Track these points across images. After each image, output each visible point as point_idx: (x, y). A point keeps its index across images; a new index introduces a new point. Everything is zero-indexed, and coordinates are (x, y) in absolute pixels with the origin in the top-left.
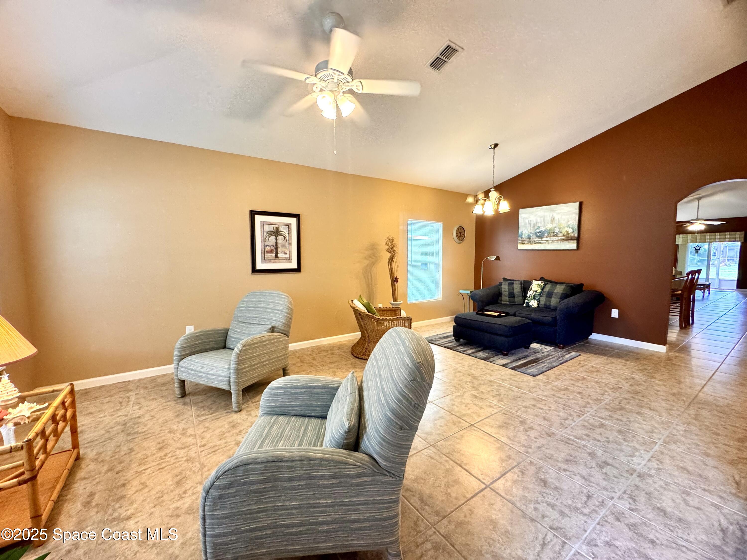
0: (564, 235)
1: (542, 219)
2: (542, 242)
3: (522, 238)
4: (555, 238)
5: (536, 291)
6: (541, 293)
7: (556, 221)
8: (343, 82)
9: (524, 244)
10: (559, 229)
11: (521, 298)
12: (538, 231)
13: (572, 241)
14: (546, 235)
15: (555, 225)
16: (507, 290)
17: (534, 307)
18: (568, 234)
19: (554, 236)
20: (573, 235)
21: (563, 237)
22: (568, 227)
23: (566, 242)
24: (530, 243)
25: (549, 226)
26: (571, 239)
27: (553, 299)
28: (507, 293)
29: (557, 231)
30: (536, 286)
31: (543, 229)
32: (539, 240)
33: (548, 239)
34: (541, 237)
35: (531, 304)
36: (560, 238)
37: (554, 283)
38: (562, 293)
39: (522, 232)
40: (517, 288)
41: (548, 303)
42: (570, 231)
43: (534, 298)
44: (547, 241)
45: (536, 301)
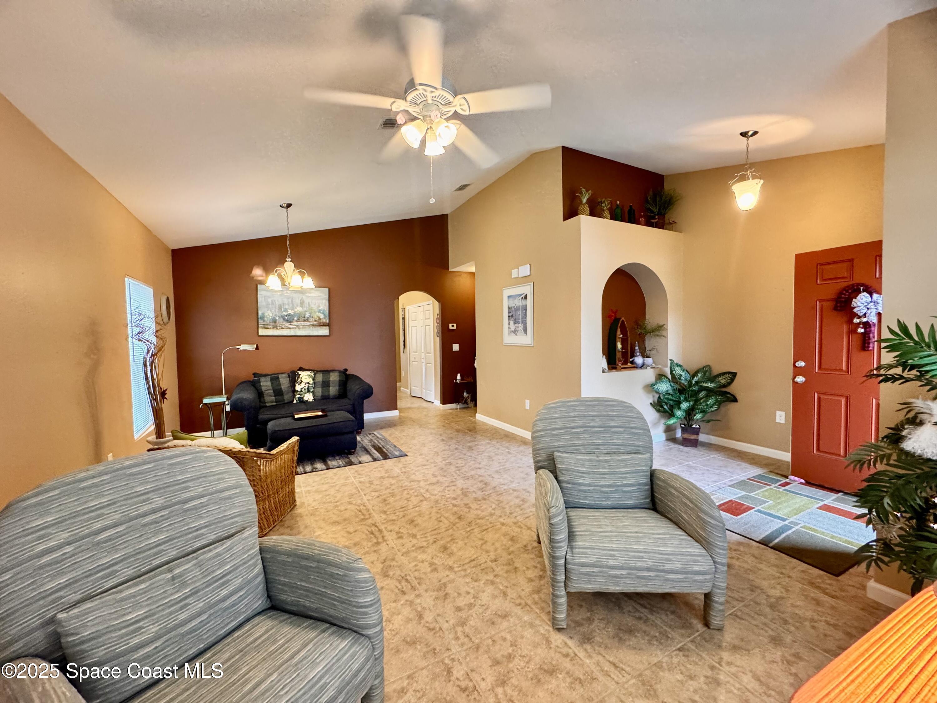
0: (316, 321)
1: (290, 300)
2: (291, 327)
3: (264, 321)
4: (306, 323)
5: (308, 383)
6: (314, 383)
7: (306, 304)
9: (268, 328)
10: (310, 313)
11: (291, 394)
12: (285, 314)
13: (324, 327)
14: (296, 319)
15: (305, 309)
16: (271, 388)
17: (311, 401)
18: (320, 319)
19: (305, 321)
20: (324, 321)
21: (315, 323)
22: (319, 312)
23: (319, 328)
24: (275, 327)
25: (299, 309)
26: (323, 325)
27: (331, 388)
28: (272, 391)
29: (307, 315)
30: (305, 377)
31: (291, 312)
32: (287, 324)
33: (299, 323)
34: (290, 321)
35: (305, 399)
36: (312, 323)
37: (326, 372)
38: (339, 381)
39: (263, 314)
40: (284, 382)
41: (326, 394)
42: (322, 316)
43: (309, 391)
44: (297, 326)
45: (311, 394)
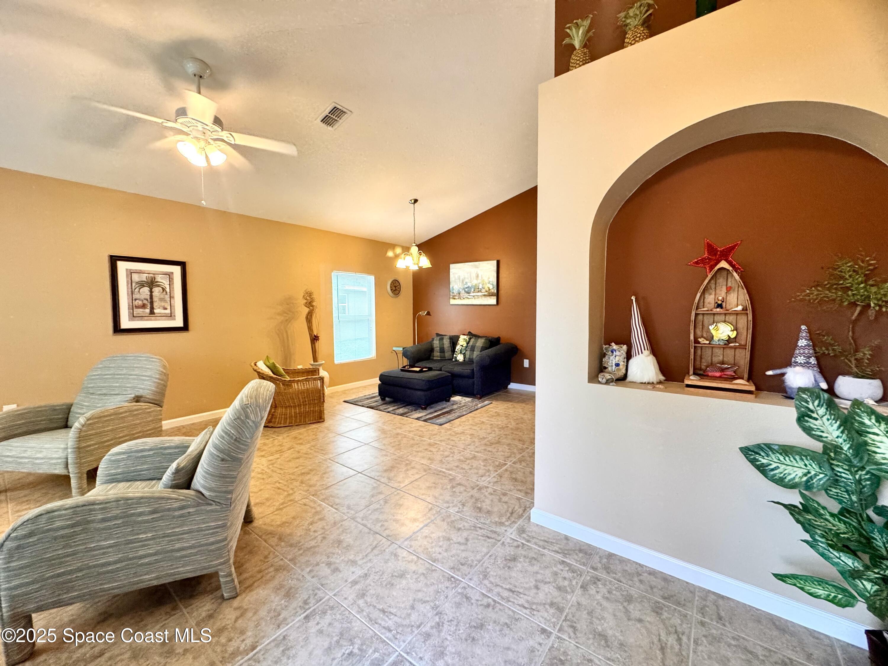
0: (486, 291)
1: (469, 275)
2: (469, 297)
3: (453, 293)
4: (480, 294)
5: (462, 346)
6: (466, 347)
7: (480, 278)
8: (211, 130)
9: (455, 299)
10: (483, 285)
11: (450, 353)
12: (466, 286)
13: (493, 297)
14: (472, 290)
15: (479, 281)
16: (438, 346)
17: (461, 361)
18: (489, 290)
19: (478, 292)
20: (493, 291)
21: (486, 293)
22: (489, 283)
23: (488, 298)
24: (460, 298)
25: (475, 282)
26: (492, 295)
27: (475, 352)
28: (438, 348)
29: (480, 287)
30: (462, 341)
31: (469, 284)
32: (467, 295)
33: (474, 294)
34: (468, 293)
35: (458, 358)
36: (483, 294)
37: (477, 337)
38: (482, 347)
39: (453, 287)
40: (447, 343)
41: (471, 357)
42: (491, 287)
43: (461, 353)
44: (474, 296)
45: (462, 355)
